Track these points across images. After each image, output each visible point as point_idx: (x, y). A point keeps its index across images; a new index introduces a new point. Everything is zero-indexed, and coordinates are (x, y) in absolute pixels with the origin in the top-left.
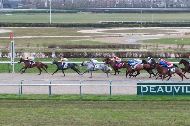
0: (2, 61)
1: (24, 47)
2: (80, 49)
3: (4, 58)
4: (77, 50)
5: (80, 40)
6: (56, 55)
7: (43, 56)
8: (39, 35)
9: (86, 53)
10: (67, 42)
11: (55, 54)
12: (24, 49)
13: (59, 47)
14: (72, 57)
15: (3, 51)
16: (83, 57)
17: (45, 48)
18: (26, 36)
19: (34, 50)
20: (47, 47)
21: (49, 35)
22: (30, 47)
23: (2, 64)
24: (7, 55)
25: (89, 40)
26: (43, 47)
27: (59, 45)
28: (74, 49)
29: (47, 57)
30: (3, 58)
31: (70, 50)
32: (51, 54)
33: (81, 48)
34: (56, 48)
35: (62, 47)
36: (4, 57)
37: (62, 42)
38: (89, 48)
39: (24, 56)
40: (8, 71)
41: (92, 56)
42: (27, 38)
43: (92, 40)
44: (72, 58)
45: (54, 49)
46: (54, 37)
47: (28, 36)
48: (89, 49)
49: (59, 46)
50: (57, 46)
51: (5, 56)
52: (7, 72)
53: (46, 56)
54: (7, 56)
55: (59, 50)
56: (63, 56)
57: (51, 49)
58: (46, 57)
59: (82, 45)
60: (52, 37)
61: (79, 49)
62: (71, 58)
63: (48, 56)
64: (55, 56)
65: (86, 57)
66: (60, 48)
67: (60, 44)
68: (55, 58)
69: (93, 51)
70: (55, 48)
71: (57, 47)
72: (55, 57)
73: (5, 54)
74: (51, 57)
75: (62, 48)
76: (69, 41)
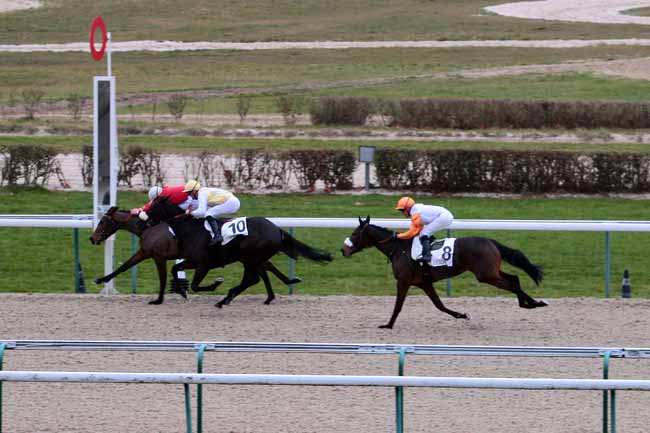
0: (13, 211)
1: (145, 117)
2: (534, 131)
3: (25, 188)
4: (511, 139)
5: (517, 70)
6: (383, 173)
7: (294, 180)
8: (225, 34)
9: (588, 163)
10: (431, 85)
11: (373, 168)
12: (150, 132)
13: (387, 119)
14: (491, 187)
15: (16, 144)
16: (571, 187)
17: (289, 124)
18: (140, 38)
19: (216, 133)
20: (308, 116)
21: (293, 31)
22: (188, 119)
23: (17, 230)
24: (46, 170)
25: (579, 66)
26: (278, 119)
27: (391, 105)
28: (492, 132)
29: (320, 184)
30: (14, 188)
31: (464, 135)
32: (347, 162)
33: (537, 127)
34: (368, 122)
35: (411, 116)
36: (21, 181)
37: (397, 81)
38: (595, 126)
39: (159, 180)
40: (72, 282)
41: (629, 179)
42: (146, 55)
43: (603, 69)
44: (494, 195)
45: (357, 129)
46: (329, 45)
47: (151, 37)
48: (594, 132)
49: (390, 109)
50: (374, 113)
51: (27, 173)
52: (65, 290)
53: (312, 179)
54: (40, 181)
55: (392, 136)
56: (429, 179)
57: (334, 130)
58: (312, 185)
59: (545, 106)
60: (316, 45)
61: (527, 132)
62: (481, 195)
63: (326, 179)
64: (373, 180)
65: (585, 188)
66: (392, 125)
67: (399, 96)
68: (371, 192)
69: (622, 145)
70: (359, 122)
71: (378, 118)
72: (371, 187)
73: (33, 166)
74: (348, 186)
75: (406, 125)
76: (441, 76)
